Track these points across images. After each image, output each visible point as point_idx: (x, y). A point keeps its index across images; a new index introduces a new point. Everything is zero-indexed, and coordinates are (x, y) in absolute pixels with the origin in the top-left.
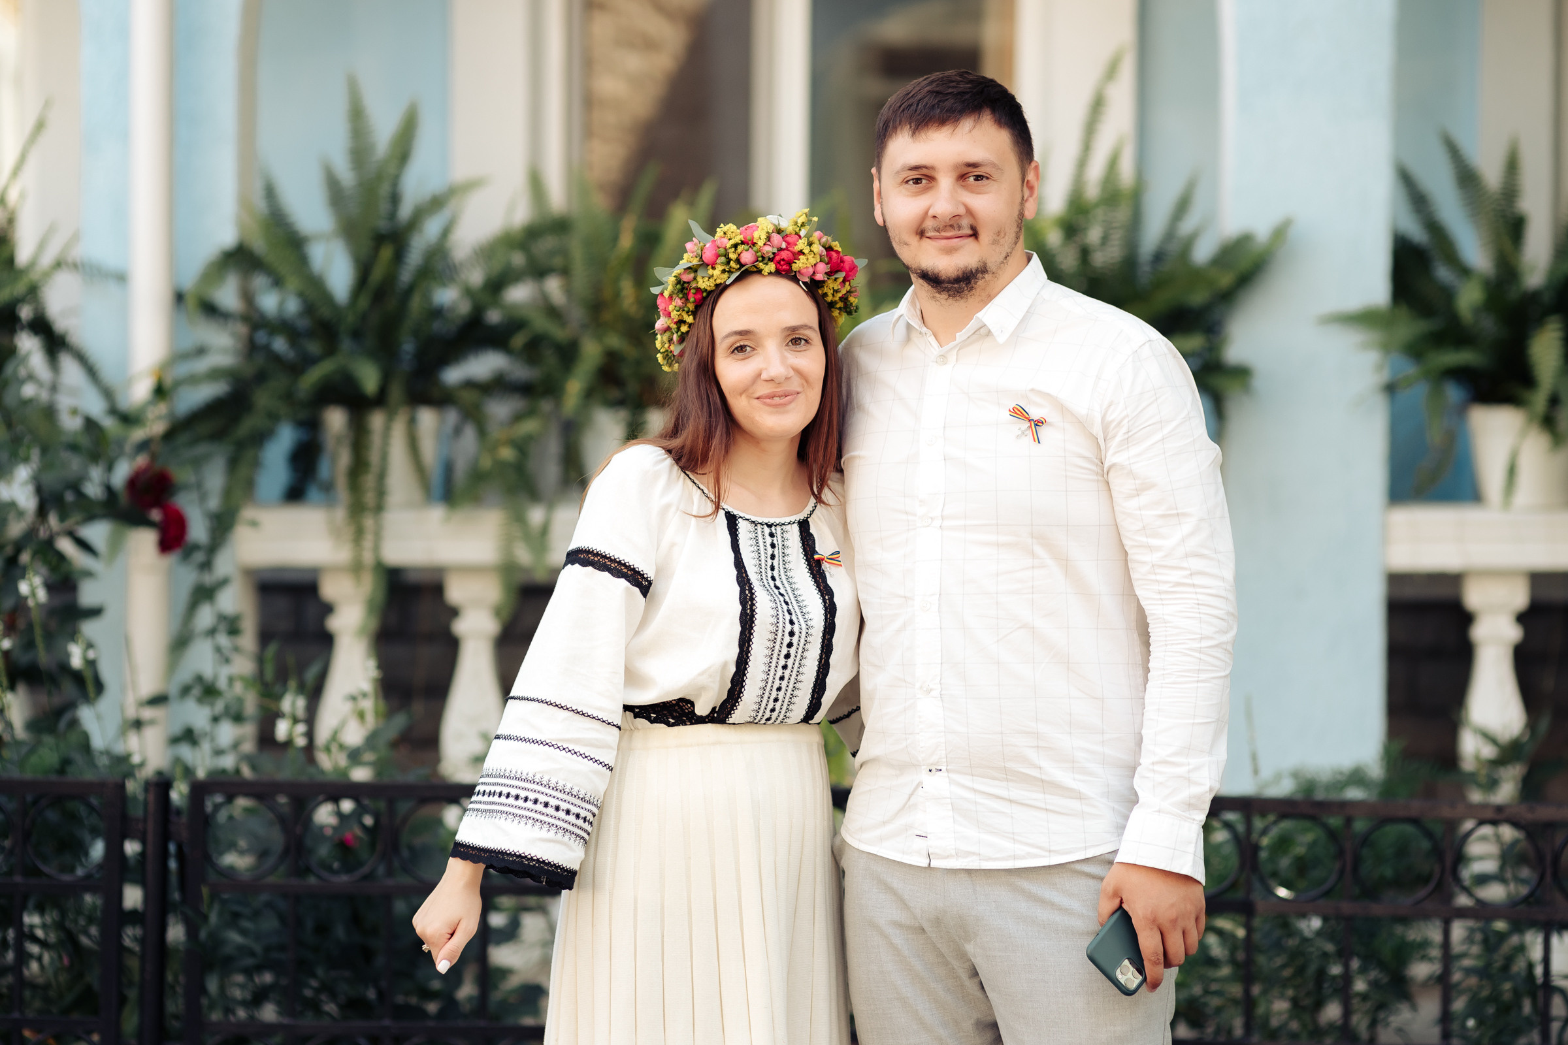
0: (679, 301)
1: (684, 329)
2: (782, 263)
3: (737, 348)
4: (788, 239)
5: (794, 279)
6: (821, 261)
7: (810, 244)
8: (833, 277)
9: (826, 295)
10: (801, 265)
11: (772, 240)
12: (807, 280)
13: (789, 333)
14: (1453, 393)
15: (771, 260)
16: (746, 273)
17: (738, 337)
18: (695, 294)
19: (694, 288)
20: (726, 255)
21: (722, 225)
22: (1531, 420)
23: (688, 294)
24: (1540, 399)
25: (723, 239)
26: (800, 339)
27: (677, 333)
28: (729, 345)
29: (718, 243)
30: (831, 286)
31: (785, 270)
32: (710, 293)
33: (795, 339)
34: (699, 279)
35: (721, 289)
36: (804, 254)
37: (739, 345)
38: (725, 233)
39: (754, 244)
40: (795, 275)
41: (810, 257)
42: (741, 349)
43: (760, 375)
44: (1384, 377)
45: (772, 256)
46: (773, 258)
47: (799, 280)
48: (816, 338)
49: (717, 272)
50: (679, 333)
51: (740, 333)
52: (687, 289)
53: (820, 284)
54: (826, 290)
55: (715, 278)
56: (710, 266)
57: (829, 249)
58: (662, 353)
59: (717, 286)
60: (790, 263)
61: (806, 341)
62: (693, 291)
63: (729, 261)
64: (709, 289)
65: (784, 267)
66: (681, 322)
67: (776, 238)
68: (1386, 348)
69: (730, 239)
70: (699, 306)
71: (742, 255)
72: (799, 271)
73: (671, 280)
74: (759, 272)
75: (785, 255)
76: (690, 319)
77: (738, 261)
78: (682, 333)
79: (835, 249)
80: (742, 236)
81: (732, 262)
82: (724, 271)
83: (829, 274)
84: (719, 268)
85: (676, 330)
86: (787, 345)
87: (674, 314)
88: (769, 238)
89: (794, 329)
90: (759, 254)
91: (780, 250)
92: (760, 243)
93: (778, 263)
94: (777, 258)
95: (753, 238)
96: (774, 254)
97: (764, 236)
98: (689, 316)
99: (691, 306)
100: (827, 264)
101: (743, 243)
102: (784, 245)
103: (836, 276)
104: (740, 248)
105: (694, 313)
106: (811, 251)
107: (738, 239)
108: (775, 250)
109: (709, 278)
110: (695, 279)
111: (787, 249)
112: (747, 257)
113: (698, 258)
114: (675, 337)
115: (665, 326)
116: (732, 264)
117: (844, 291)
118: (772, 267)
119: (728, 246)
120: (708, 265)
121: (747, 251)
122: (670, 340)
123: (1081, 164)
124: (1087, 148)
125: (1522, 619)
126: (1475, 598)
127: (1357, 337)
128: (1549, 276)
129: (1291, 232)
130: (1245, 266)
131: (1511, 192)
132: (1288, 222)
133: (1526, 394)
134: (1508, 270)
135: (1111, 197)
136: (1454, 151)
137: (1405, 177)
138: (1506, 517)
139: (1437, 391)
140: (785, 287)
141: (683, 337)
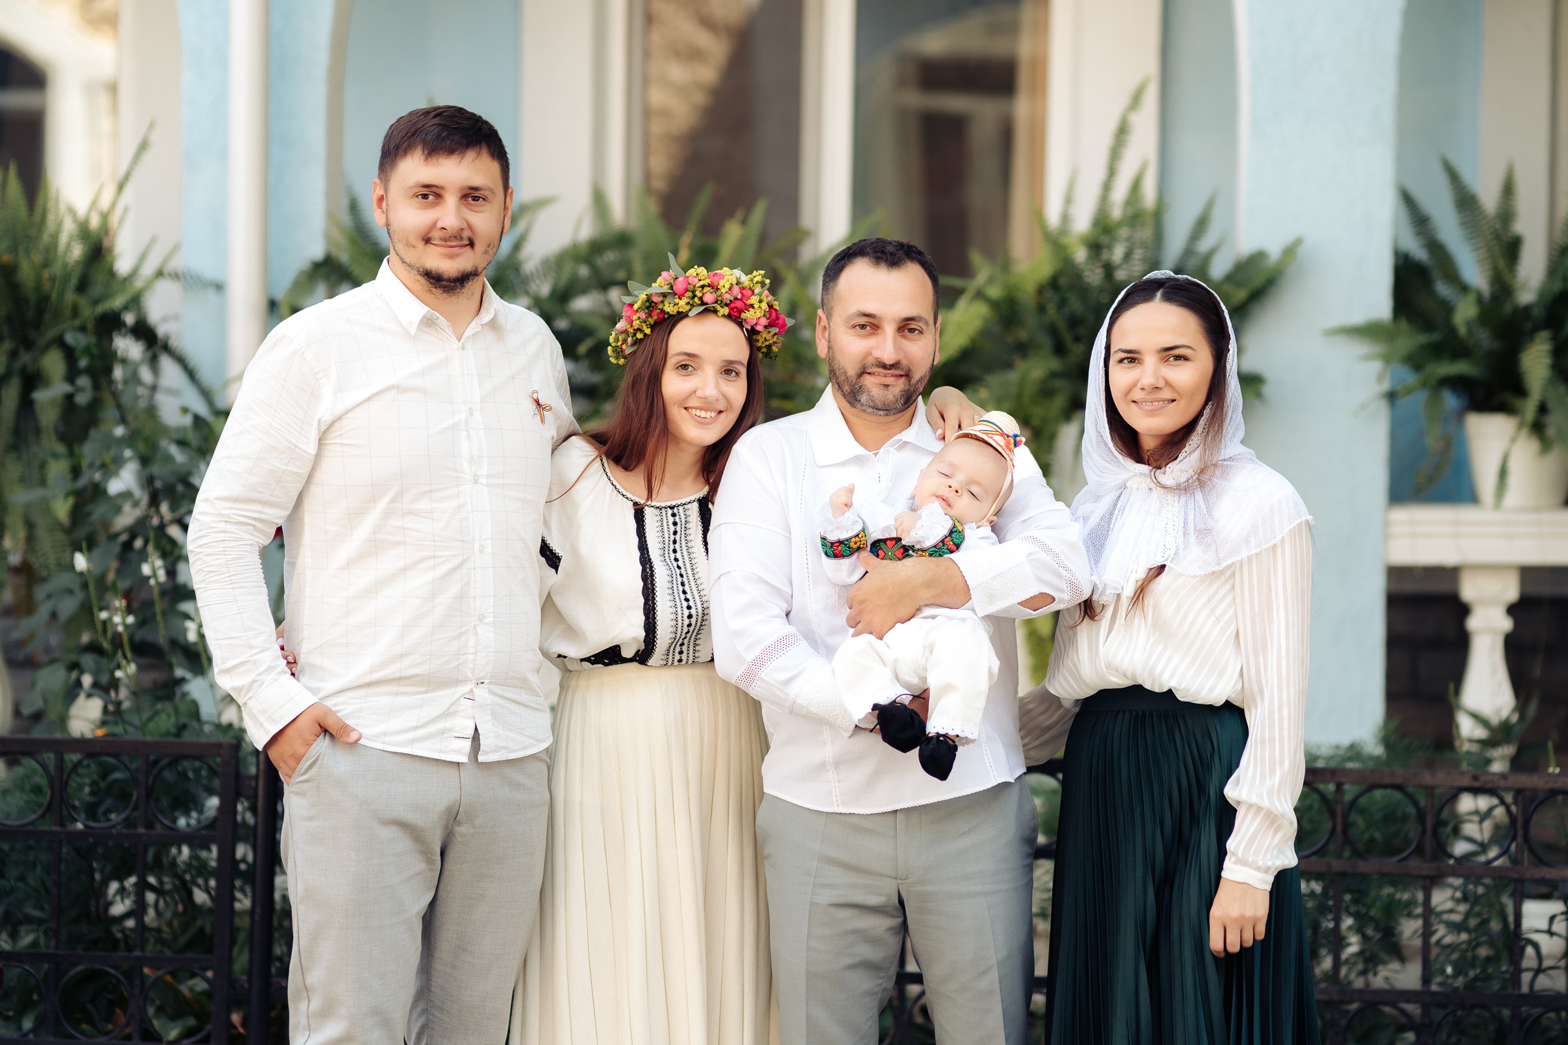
0: (644, 314)
1: (639, 336)
2: (735, 310)
3: (681, 366)
4: (744, 291)
5: (740, 324)
6: (764, 316)
7: (760, 301)
8: (768, 330)
9: (758, 341)
10: (749, 316)
11: (732, 290)
12: (749, 328)
13: (726, 364)
14: (1451, 400)
15: (727, 305)
17: (686, 357)
18: (659, 314)
19: (659, 309)
20: (693, 292)
21: (696, 267)
22: (1521, 426)
23: (652, 311)
24: (1530, 407)
25: (694, 279)
26: (732, 370)
27: (632, 337)
28: (677, 361)
29: (690, 280)
30: (764, 336)
31: (735, 316)
32: (671, 316)
33: (728, 370)
34: (666, 303)
35: (681, 316)
36: (753, 308)
37: (684, 363)
38: (697, 274)
39: (718, 289)
40: (741, 322)
41: (758, 311)
42: (685, 367)
43: (695, 392)
44: (1386, 386)
45: (729, 302)
46: (729, 304)
47: (744, 327)
48: (743, 371)
49: (682, 302)
50: (634, 338)
51: (689, 355)
52: (653, 308)
53: (757, 333)
54: (759, 338)
55: (679, 306)
56: (677, 296)
58: (612, 347)
59: (678, 312)
60: (740, 311)
61: (737, 373)
62: (658, 311)
63: (694, 296)
64: (671, 313)
65: (736, 314)
66: (639, 330)
67: (736, 290)
68: (1387, 359)
69: (700, 280)
70: (659, 323)
71: (706, 295)
72: (745, 320)
73: (643, 297)
74: (715, 312)
75: (739, 304)
76: (648, 331)
77: (701, 299)
78: (637, 339)
79: (775, 307)
80: (709, 280)
81: (696, 298)
82: (688, 303)
83: (766, 327)
84: (685, 299)
85: (632, 334)
86: (721, 373)
87: (636, 324)
88: (730, 289)
89: (731, 362)
90: (720, 298)
91: (736, 299)
92: (723, 291)
93: (731, 309)
94: (733, 305)
95: (718, 284)
96: (730, 301)
97: (727, 286)
98: (648, 328)
99: (652, 322)
100: (768, 319)
101: (709, 286)
102: (739, 297)
103: (769, 330)
104: (706, 289)
105: (652, 327)
106: (760, 307)
108: (732, 299)
109: (675, 305)
110: (663, 302)
111: (741, 300)
112: (709, 298)
113: (669, 286)
114: (630, 340)
115: (624, 328)
116: (696, 300)
117: (771, 342)
118: (726, 311)
119: (698, 285)
120: (676, 294)
121: (711, 293)
122: (625, 341)
123: (1107, 187)
124: (1112, 172)
125: (1512, 610)
126: (1469, 590)
127: (1361, 348)
128: (1542, 294)
129: (1301, 251)
130: (1257, 282)
131: (1506, 215)
132: (1298, 242)
133: (1518, 403)
134: (1503, 286)
135: (1134, 217)
136: (1453, 176)
137: (1407, 200)
138: (1498, 516)
139: (1435, 399)
140: (731, 329)
141: (636, 342)
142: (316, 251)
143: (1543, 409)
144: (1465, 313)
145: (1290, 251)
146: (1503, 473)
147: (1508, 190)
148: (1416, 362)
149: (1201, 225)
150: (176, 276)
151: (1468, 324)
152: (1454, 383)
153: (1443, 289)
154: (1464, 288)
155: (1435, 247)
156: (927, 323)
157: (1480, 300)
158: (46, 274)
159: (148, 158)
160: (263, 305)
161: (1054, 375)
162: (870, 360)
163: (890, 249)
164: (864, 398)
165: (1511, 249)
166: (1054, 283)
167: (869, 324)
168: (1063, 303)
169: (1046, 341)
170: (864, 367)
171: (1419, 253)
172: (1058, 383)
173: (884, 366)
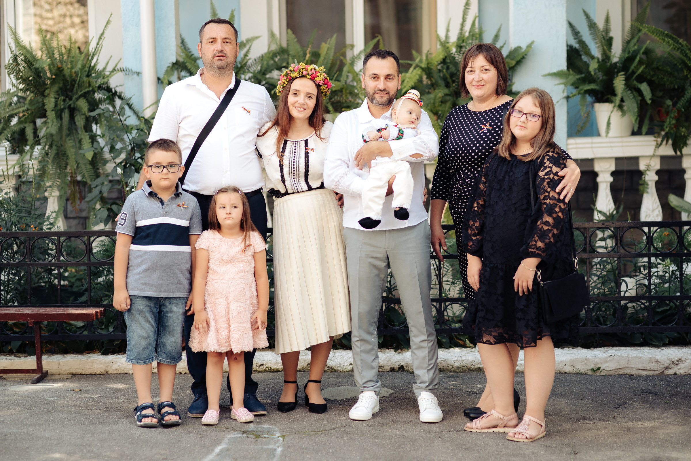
0: (285, 78)
1: (284, 85)
4: (316, 72)
5: (314, 82)
7: (321, 75)
9: (321, 89)
10: (317, 79)
13: (308, 94)
14: (589, 99)
15: (310, 75)
16: (303, 76)
17: (295, 91)
18: (289, 77)
20: (300, 70)
22: (614, 107)
24: (618, 99)
28: (293, 92)
29: (299, 67)
30: (323, 87)
31: (313, 79)
32: (293, 78)
33: (309, 96)
35: (296, 78)
36: (319, 77)
39: (307, 70)
42: (296, 94)
43: (298, 102)
44: (565, 94)
48: (315, 97)
49: (296, 74)
52: (288, 75)
53: (321, 86)
56: (295, 71)
57: (326, 78)
58: (277, 89)
60: (314, 78)
61: (312, 98)
63: (300, 72)
66: (284, 83)
67: (313, 71)
70: (290, 80)
72: (316, 81)
73: (285, 72)
74: (306, 77)
75: (314, 75)
76: (286, 83)
77: (302, 73)
83: (323, 84)
84: (297, 73)
86: (307, 97)
87: (283, 81)
88: (311, 70)
89: (310, 93)
90: (308, 73)
92: (309, 70)
93: (312, 77)
94: (312, 75)
99: (288, 80)
100: (324, 82)
102: (314, 73)
103: (326, 86)
104: (304, 70)
105: (288, 82)
106: (321, 77)
107: (304, 67)
108: (312, 73)
109: (294, 74)
110: (291, 73)
112: (305, 72)
113: (293, 69)
114: (282, 87)
115: (280, 83)
117: (326, 90)
118: (310, 77)
119: (301, 68)
122: (280, 87)
123: (463, 25)
124: (464, 20)
125: (613, 174)
126: (597, 167)
127: (557, 81)
128: (620, 58)
129: (533, 46)
130: (518, 58)
131: (607, 30)
132: (533, 43)
133: (613, 98)
134: (606, 57)
135: (472, 34)
136: (587, 16)
137: (571, 25)
138: (607, 140)
139: (583, 98)
140: (311, 83)
141: (284, 87)
142: (173, 59)
143: (622, 100)
144: (593, 66)
145: (529, 46)
146: (609, 124)
147: (607, 20)
148: (576, 85)
149: (497, 37)
150: (122, 70)
151: (595, 69)
152: (590, 92)
153: (585, 58)
154: (593, 58)
155: (582, 43)
156: (394, 76)
157: (598, 62)
158: (73, 71)
159: (109, 26)
160: (156, 79)
161: (446, 95)
162: (377, 89)
163: (383, 53)
164: (375, 101)
165: (609, 42)
166: (444, 61)
167: (376, 77)
168: (448, 68)
169: (442, 83)
170: (375, 91)
171: (576, 46)
172: (448, 98)
173: (381, 91)
